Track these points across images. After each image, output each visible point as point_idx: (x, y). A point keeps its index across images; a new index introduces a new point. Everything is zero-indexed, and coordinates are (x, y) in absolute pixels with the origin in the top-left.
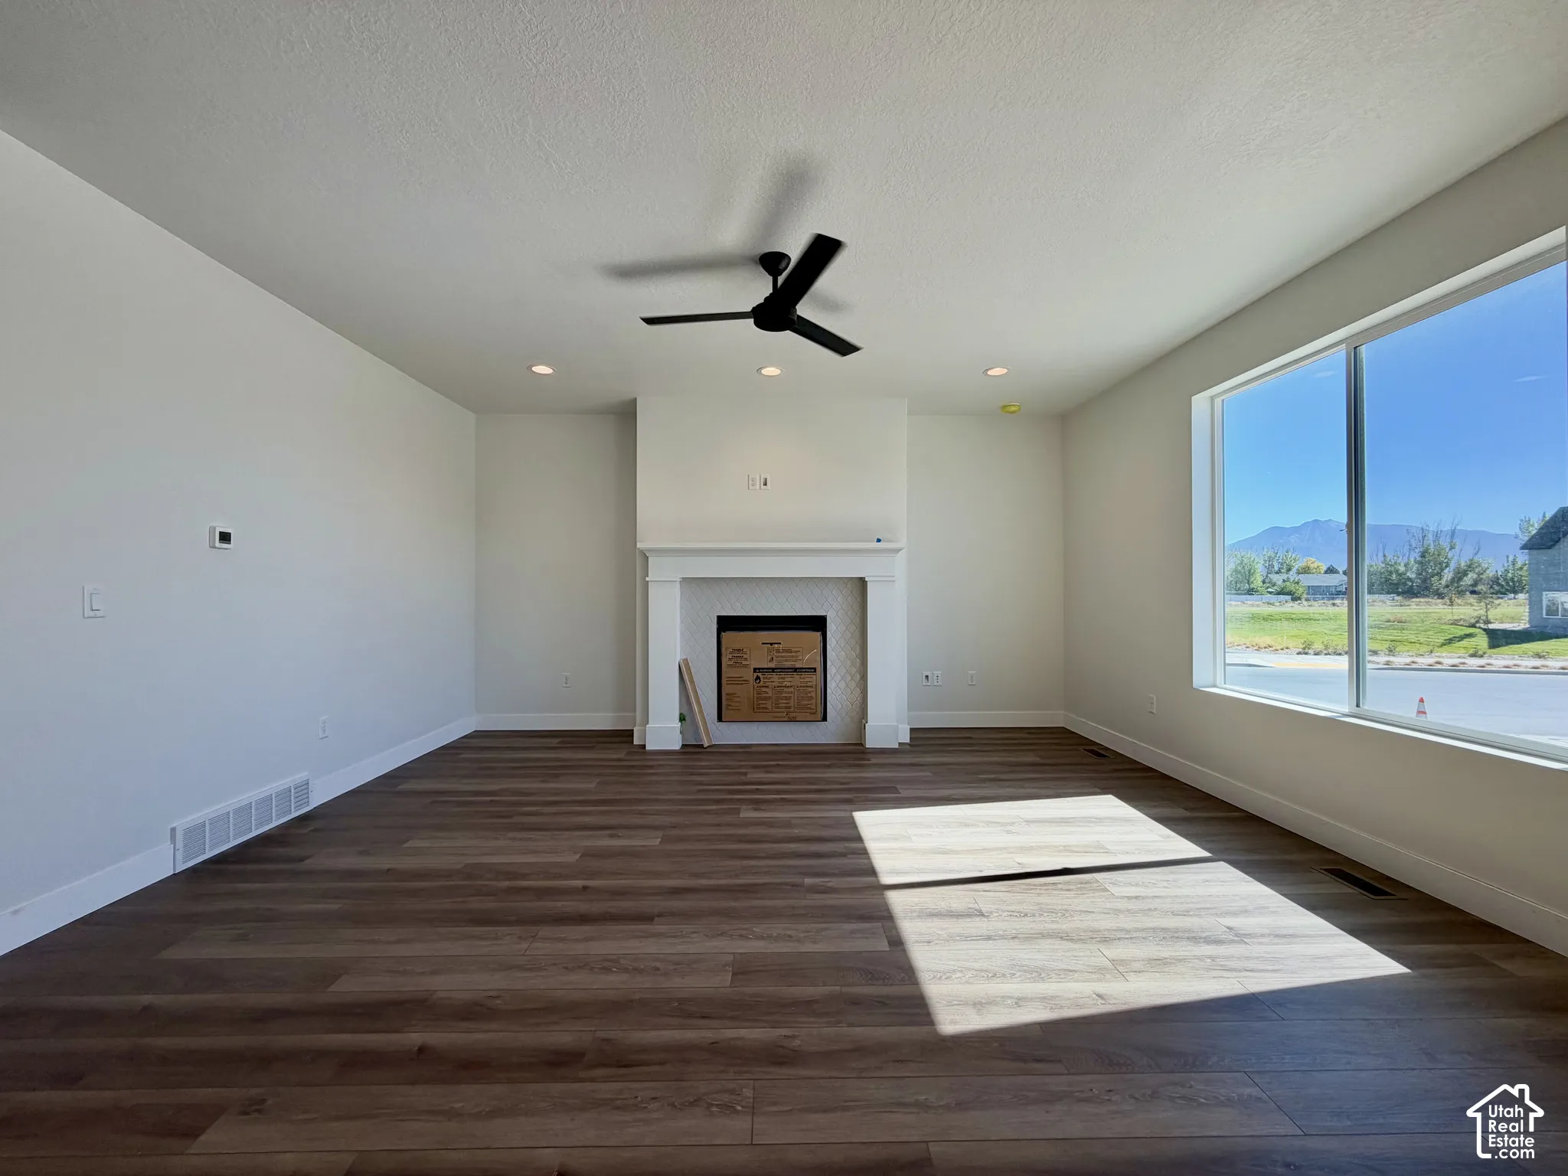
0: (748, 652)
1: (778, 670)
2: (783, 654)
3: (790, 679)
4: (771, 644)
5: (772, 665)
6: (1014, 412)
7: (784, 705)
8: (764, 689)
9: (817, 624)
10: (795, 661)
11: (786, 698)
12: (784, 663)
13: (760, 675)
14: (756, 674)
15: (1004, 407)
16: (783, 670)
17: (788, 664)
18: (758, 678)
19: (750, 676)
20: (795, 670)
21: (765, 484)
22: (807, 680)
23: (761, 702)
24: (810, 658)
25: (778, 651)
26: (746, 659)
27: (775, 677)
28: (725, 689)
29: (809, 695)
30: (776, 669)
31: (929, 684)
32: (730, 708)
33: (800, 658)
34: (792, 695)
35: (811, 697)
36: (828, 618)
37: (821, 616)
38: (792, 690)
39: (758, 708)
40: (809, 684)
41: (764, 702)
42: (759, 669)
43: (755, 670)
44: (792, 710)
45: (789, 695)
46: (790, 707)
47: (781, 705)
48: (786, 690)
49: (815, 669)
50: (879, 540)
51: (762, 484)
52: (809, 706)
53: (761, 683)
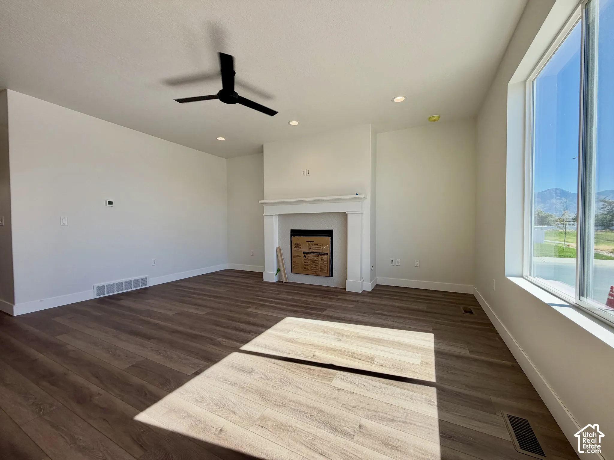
0: (301, 245)
1: (312, 253)
2: (314, 246)
3: (317, 257)
4: (310, 242)
5: (310, 251)
6: (435, 121)
7: (315, 268)
8: (307, 261)
9: (329, 233)
10: (320, 249)
11: (316, 265)
12: (315, 250)
13: (305, 254)
14: (304, 254)
15: (430, 118)
16: (314, 253)
17: (316, 251)
18: (305, 256)
19: (302, 255)
20: (319, 253)
21: (308, 173)
22: (324, 258)
23: (306, 266)
24: (326, 248)
25: (313, 245)
26: (300, 248)
27: (311, 256)
28: (293, 260)
29: (325, 265)
30: (312, 252)
31: (394, 264)
32: (295, 268)
33: (321, 248)
34: (318, 264)
35: (326, 266)
36: (334, 231)
37: (331, 230)
38: (318, 262)
39: (305, 269)
40: (325, 260)
41: (307, 266)
42: (305, 252)
43: (304, 252)
44: (318, 271)
45: (317, 264)
46: (317, 270)
47: (313, 268)
48: (316, 262)
49: (327, 253)
50: (357, 194)
51: (307, 173)
52: (325, 270)
53: (306, 258)
